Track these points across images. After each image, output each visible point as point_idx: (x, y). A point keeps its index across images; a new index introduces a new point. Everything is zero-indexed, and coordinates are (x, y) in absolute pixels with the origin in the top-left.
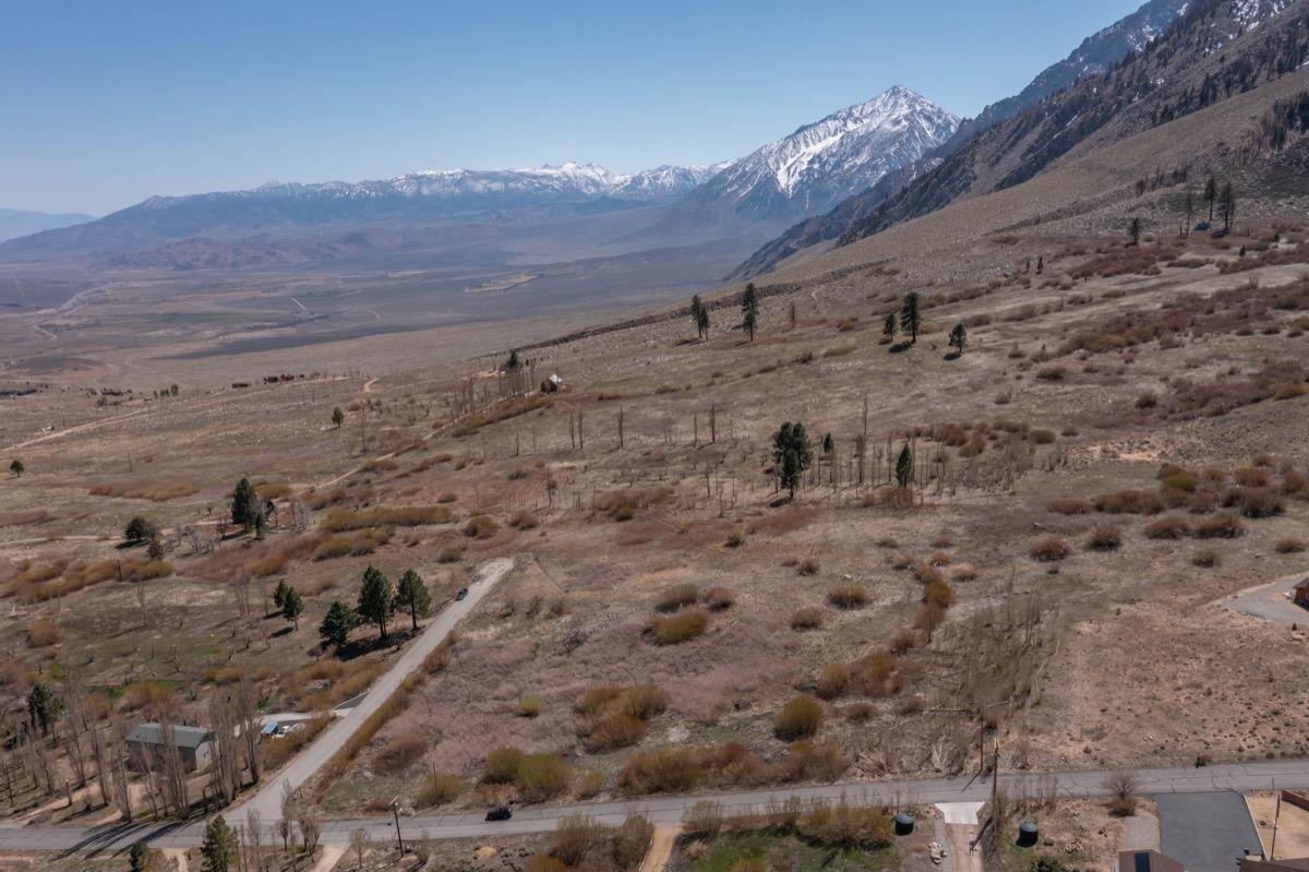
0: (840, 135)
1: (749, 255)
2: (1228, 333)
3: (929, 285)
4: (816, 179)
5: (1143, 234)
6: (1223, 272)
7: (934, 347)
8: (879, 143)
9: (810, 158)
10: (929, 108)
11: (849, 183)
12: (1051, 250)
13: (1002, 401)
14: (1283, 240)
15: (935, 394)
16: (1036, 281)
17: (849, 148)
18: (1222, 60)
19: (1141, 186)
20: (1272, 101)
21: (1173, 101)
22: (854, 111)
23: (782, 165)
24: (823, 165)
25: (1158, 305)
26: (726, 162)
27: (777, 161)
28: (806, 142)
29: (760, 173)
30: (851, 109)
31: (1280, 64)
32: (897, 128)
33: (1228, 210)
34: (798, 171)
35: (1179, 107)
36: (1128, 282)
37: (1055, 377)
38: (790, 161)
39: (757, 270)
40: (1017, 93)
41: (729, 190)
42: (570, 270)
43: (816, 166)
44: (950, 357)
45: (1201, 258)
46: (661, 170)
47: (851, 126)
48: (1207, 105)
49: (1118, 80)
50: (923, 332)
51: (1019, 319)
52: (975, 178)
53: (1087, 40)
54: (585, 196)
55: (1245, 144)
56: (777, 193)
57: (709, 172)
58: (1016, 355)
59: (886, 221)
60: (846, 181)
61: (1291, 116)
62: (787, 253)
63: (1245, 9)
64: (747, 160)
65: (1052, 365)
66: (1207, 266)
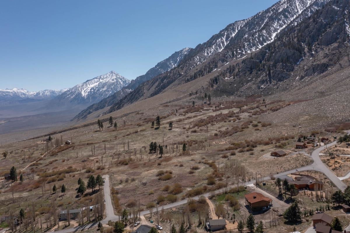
0: (98, 83)
1: (77, 114)
2: (222, 122)
3: (153, 116)
4: (92, 94)
5: (195, 104)
6: (214, 111)
7: (165, 128)
8: (109, 85)
9: (91, 88)
10: (121, 77)
11: (102, 95)
12: (177, 108)
13: (188, 137)
14: (222, 105)
15: (172, 137)
16: (178, 114)
17: (101, 86)
18: (197, 69)
19: (191, 95)
20: (210, 78)
21: (189, 78)
22: (101, 77)
23: (83, 90)
24: (94, 90)
25: (206, 118)
26: (65, 89)
27: (81, 89)
28: (89, 84)
29: (77, 92)
30: (100, 76)
31: (208, 71)
32: (113, 81)
33: (210, 99)
34: (87, 92)
35: (190, 79)
36: (196, 114)
37: (195, 132)
38: (85, 89)
39: (82, 117)
40: (144, 74)
41: (68, 96)
42: (19, 119)
43: (92, 90)
44: (169, 130)
45: (209, 109)
46: (45, 91)
47: (101, 81)
48: (196, 79)
49: (173, 72)
50: (161, 125)
51: (179, 121)
52: (145, 93)
53: (158, 63)
54: (21, 98)
55: (207, 87)
56: (82, 97)
57: (60, 92)
58: (184, 128)
59: (123, 104)
60: (101, 94)
61: (214, 81)
62: (90, 113)
63: (196, 59)
64: (73, 88)
65: (193, 129)
66: (210, 110)
